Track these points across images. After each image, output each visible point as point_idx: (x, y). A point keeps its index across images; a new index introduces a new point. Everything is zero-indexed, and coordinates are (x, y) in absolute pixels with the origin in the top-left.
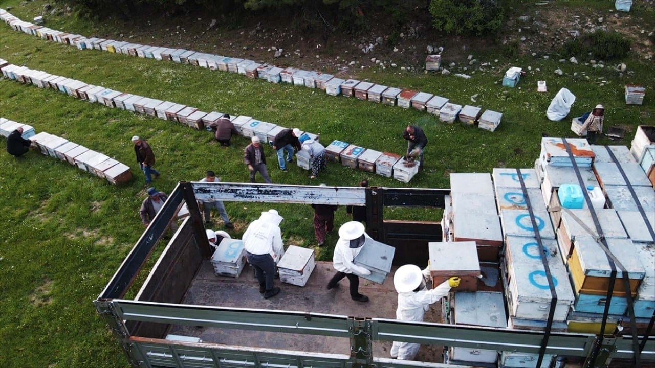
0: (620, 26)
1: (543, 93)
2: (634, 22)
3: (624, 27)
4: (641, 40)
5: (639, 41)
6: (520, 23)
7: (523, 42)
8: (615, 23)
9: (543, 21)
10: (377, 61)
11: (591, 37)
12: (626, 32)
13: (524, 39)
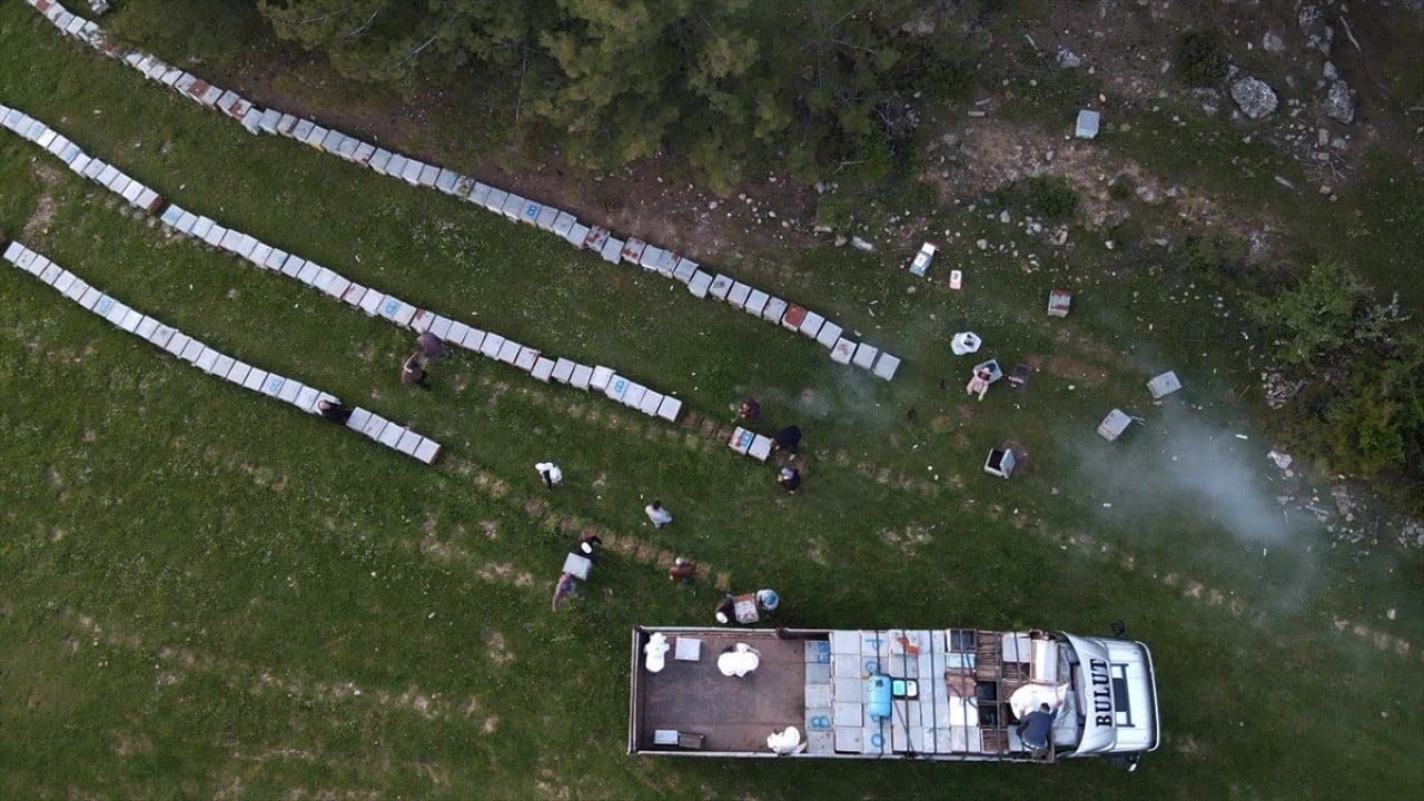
0: (1074, 166)
1: (956, 290)
2: (1092, 160)
3: (1077, 169)
4: (1097, 192)
5: (1093, 193)
6: (943, 148)
7: (946, 179)
8: (1068, 159)
9: (975, 149)
10: (749, 201)
11: (1032, 182)
12: (1079, 178)
13: (946, 175)
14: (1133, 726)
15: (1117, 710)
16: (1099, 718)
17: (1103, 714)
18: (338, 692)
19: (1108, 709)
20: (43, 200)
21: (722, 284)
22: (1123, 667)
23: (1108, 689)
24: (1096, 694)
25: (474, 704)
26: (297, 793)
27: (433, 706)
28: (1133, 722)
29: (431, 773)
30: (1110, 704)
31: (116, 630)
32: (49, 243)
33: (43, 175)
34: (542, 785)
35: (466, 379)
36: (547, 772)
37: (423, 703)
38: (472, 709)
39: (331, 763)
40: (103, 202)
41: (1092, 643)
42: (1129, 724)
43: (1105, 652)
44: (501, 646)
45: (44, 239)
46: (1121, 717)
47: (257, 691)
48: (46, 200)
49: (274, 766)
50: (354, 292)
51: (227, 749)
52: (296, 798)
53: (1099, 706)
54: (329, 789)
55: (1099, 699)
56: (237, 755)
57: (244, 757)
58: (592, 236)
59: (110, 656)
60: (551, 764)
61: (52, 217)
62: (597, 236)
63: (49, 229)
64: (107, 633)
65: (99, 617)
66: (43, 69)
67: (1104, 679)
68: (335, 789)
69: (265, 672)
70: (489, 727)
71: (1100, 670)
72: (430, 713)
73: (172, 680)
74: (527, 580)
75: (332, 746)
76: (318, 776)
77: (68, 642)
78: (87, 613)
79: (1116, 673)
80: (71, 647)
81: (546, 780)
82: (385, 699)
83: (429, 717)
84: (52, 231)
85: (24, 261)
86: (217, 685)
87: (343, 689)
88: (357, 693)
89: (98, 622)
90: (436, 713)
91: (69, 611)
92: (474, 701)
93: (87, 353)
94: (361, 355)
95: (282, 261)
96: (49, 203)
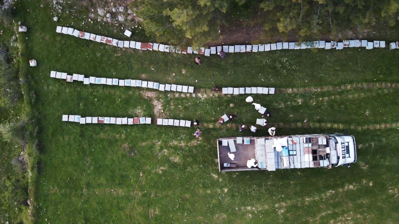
14: (350, 157)
15: (347, 154)
16: (343, 157)
17: (344, 156)
18: (328, 194)
19: (345, 154)
20: (154, 103)
21: (377, 43)
22: (348, 143)
23: (345, 149)
24: (342, 151)
25: (364, 181)
26: (332, 222)
27: (354, 186)
28: (350, 156)
29: (363, 201)
30: (345, 153)
31: (259, 206)
32: (166, 114)
33: (149, 95)
34: (390, 191)
35: (314, 101)
36: (390, 188)
37: (351, 187)
38: (364, 182)
39: (336, 211)
40: (174, 96)
41: (341, 138)
42: (349, 157)
43: (344, 139)
44: (364, 165)
45: (164, 114)
46: (347, 155)
47: (307, 203)
48: (155, 102)
49: (322, 218)
50: (271, 90)
51: (308, 220)
52: (332, 223)
53: (343, 154)
54: (340, 217)
55: (343, 152)
56: (311, 220)
57: (313, 220)
58: (333, 45)
59: (262, 214)
60: (391, 185)
61: (161, 106)
62: (334, 44)
63: (163, 110)
64: (257, 208)
65: (252, 205)
66: (123, 62)
67: (344, 147)
68: (341, 216)
69: (306, 198)
70: (371, 184)
71: (343, 145)
72: (354, 188)
73: (282, 211)
74: (361, 146)
75: (334, 207)
76: (335, 216)
77: (248, 215)
78: (248, 206)
79: (346, 144)
80: (249, 216)
81: (390, 189)
82: (341, 190)
83: (355, 189)
84: (164, 110)
85: (165, 123)
86: (295, 206)
87: (329, 193)
88: (333, 192)
89: (253, 207)
90: (356, 187)
91: (242, 208)
92: (364, 180)
93: (200, 139)
94: (280, 107)
95: (244, 90)
96: (157, 103)
